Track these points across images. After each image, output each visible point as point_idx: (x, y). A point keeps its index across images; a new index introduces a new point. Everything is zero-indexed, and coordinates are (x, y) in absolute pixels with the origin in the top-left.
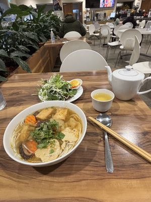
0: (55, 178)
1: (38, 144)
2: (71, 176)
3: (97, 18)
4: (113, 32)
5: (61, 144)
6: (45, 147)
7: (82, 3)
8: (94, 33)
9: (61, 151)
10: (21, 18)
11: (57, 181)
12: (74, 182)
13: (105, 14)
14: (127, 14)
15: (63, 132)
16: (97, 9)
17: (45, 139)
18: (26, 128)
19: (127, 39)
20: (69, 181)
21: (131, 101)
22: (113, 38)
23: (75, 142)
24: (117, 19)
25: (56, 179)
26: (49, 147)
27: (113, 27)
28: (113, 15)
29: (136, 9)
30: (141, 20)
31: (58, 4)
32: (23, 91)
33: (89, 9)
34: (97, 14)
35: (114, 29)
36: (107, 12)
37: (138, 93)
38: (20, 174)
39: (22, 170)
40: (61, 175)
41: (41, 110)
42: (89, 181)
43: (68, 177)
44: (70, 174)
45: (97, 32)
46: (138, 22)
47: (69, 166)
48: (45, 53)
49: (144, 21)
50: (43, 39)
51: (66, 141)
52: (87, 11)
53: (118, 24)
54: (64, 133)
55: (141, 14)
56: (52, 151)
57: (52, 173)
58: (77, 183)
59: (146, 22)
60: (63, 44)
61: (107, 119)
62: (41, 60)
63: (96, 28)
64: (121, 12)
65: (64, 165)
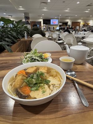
0: (45, 116)
1: (31, 88)
2: (59, 113)
3: (50, 29)
4: (59, 36)
5: (49, 87)
6: (37, 90)
7: (41, 22)
8: (48, 36)
9: (51, 91)
10: (7, 25)
11: (48, 118)
12: (62, 117)
13: (54, 28)
14: (65, 28)
15: (48, 79)
16: (49, 25)
17: (36, 84)
18: (19, 78)
19: (68, 39)
20: (58, 117)
21: (82, 64)
22: (59, 39)
23: (60, 84)
24: (61, 30)
25: (47, 117)
26: (40, 89)
27: (58, 34)
28: (58, 28)
29: (69, 26)
30: (72, 31)
31: (28, 21)
32: (10, 62)
33: (45, 25)
34: (50, 27)
35: (59, 35)
36: (54, 27)
37: (87, 58)
38: (14, 117)
39: (17, 113)
40: (50, 113)
41: (28, 68)
42: (73, 115)
43: (56, 113)
44: (57, 111)
45: (50, 36)
46: (71, 32)
47: (55, 105)
48: (21, 45)
49: (74, 32)
50: (20, 37)
51: (52, 85)
52: (44, 26)
53: (61, 32)
54: (50, 80)
55: (72, 28)
56: (44, 92)
57: (43, 112)
58: (65, 118)
59: (75, 32)
60: (32, 40)
61: (73, 73)
62: (18, 49)
63: (49, 34)
64: (62, 27)
65: (50, 105)
